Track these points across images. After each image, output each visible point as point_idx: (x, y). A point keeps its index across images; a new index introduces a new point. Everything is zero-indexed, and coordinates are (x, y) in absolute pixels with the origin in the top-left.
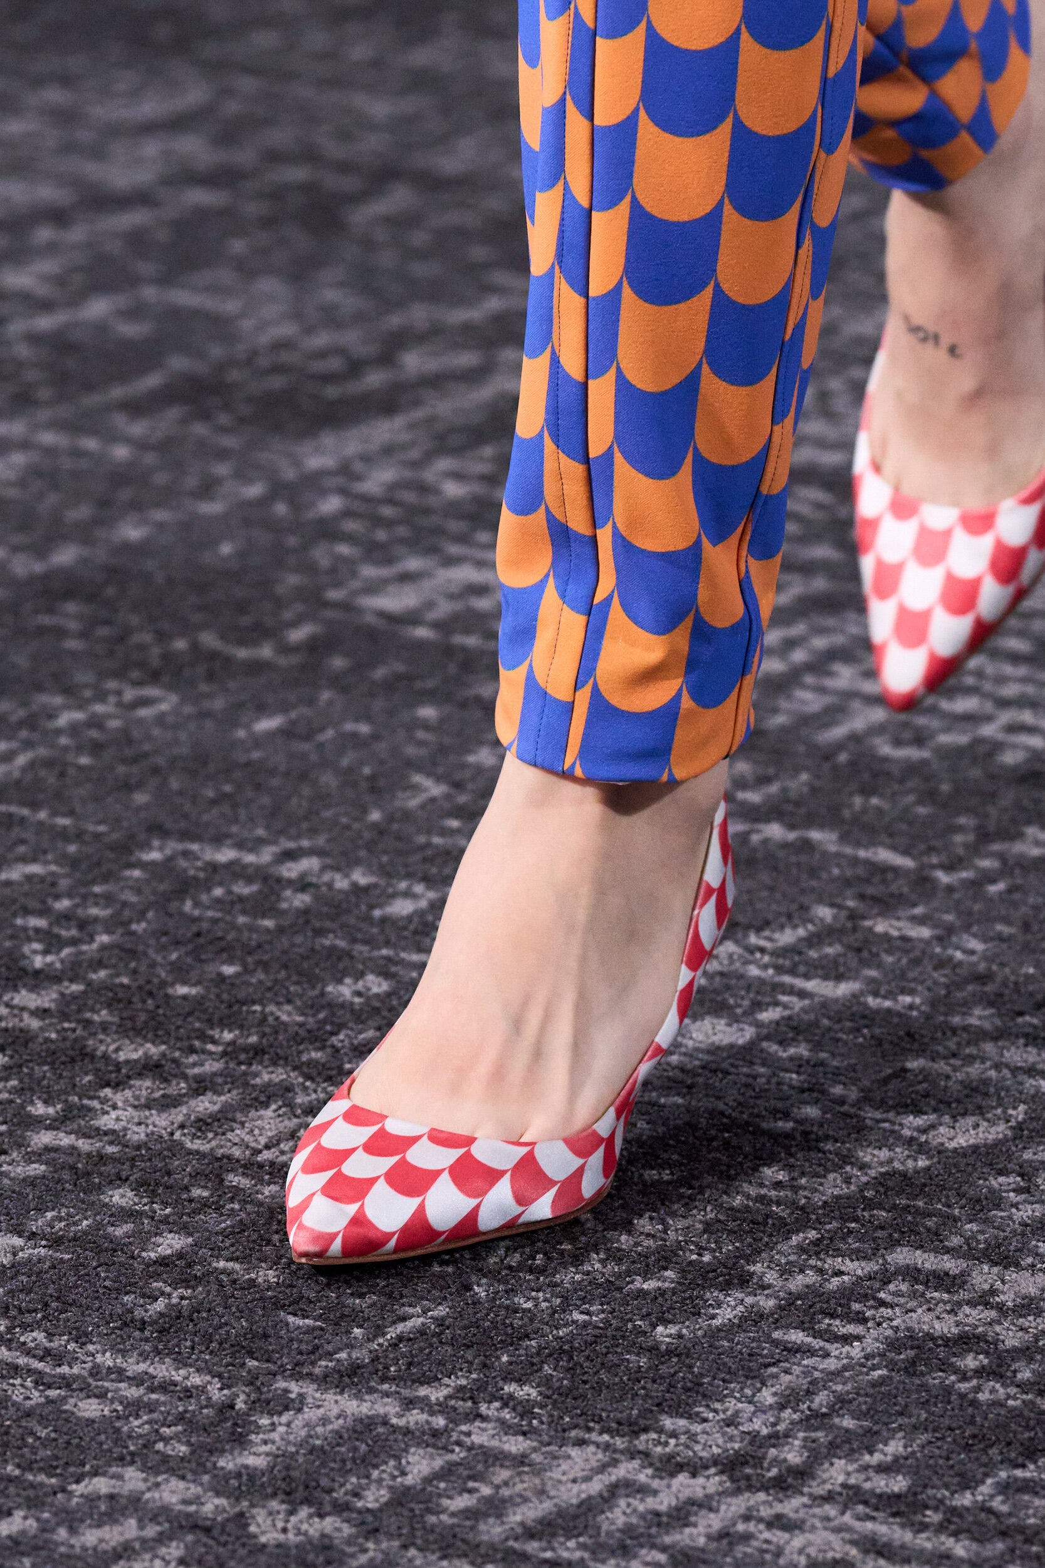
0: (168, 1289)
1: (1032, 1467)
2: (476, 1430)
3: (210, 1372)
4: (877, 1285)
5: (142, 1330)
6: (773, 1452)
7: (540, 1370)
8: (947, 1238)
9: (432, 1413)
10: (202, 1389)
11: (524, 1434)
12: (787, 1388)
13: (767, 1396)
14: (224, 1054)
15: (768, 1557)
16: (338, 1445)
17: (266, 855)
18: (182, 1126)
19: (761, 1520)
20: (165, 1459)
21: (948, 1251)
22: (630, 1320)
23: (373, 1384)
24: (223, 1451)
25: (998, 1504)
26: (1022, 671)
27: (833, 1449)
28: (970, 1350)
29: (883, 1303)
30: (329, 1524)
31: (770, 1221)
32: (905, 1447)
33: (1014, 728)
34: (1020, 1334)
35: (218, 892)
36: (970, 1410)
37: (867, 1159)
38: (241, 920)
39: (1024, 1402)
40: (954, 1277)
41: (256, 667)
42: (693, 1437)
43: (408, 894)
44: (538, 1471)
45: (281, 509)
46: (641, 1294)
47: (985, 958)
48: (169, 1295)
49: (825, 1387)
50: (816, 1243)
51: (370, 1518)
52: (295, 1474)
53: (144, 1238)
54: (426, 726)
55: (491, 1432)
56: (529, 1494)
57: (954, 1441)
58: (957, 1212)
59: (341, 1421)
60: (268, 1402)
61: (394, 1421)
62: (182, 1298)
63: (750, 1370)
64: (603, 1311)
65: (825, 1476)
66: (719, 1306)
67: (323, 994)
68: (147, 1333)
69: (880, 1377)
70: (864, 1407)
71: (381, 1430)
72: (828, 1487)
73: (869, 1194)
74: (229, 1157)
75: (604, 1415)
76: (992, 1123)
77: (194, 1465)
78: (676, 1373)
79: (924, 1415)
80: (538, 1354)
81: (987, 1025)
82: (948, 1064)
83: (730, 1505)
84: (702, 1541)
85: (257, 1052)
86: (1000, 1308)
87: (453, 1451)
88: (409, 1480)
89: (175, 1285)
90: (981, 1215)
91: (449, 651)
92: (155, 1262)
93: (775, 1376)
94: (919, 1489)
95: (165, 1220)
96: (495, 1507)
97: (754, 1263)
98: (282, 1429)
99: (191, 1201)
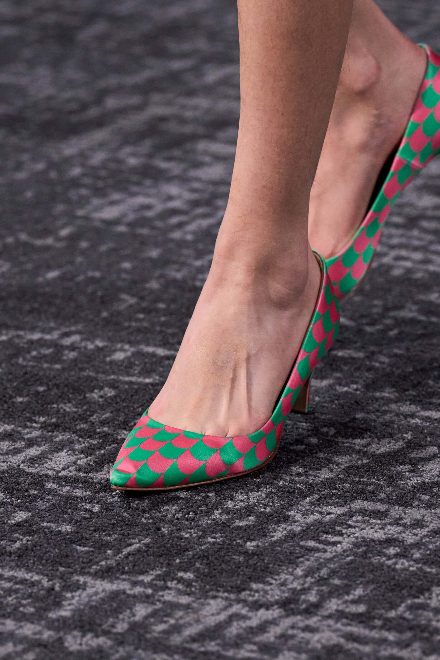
0: (21, 537)
1: (422, 597)
2: (166, 594)
3: (43, 574)
4: (347, 518)
5: (10, 556)
6: (303, 597)
7: (194, 565)
8: (378, 495)
9: (146, 587)
10: (39, 582)
11: (188, 595)
12: (308, 567)
13: (299, 572)
14: (41, 427)
15: (303, 645)
16: (104, 604)
17: (55, 335)
18: (23, 462)
19: (299, 628)
20: (24, 614)
21: (379, 501)
22: (235, 540)
23: (118, 575)
24: (50, 610)
25: (408, 615)
26: (400, 232)
27: (331, 594)
28: (391, 546)
29: (350, 526)
30: (101, 640)
31: (296, 491)
32: (364, 591)
33: (399, 258)
34: (414, 537)
35: (34, 353)
36: (393, 573)
37: (340, 461)
38: (45, 365)
39: (417, 568)
40: (383, 512)
41: (47, 248)
42: (266, 592)
43: (122, 350)
44: (196, 611)
45: (53, 175)
46: (239, 528)
47: (389, 365)
48: (22, 540)
49: (325, 566)
50: (318, 500)
51: (119, 637)
52: (84, 618)
53: (9, 514)
54: (126, 271)
55: (173, 595)
56: (192, 622)
57: (386, 588)
58: (382, 483)
59: (103, 594)
60: (70, 586)
61: (128, 592)
62: (28, 541)
63: (291, 560)
64: (222, 537)
65: (328, 606)
66: (275, 532)
67: (85, 398)
68: (12, 558)
69: (351, 560)
70: (344, 574)
71: (122, 596)
72: (329, 611)
73: (341, 476)
74: (46, 475)
75: (225, 584)
76: (397, 441)
77: (37, 617)
78: (257, 563)
79: (372, 576)
80: (193, 557)
81: (392, 396)
82: (375, 415)
83: (284, 622)
84: (272, 639)
85: (56, 426)
86: (404, 525)
87: (155, 604)
88: (137, 618)
89: (24, 535)
90: (393, 483)
91: (135, 236)
92: (14, 525)
93: (302, 562)
94: (371, 610)
95: (18, 506)
96: (177, 629)
97: (290, 510)
98: (77, 598)
99: (29, 496)
